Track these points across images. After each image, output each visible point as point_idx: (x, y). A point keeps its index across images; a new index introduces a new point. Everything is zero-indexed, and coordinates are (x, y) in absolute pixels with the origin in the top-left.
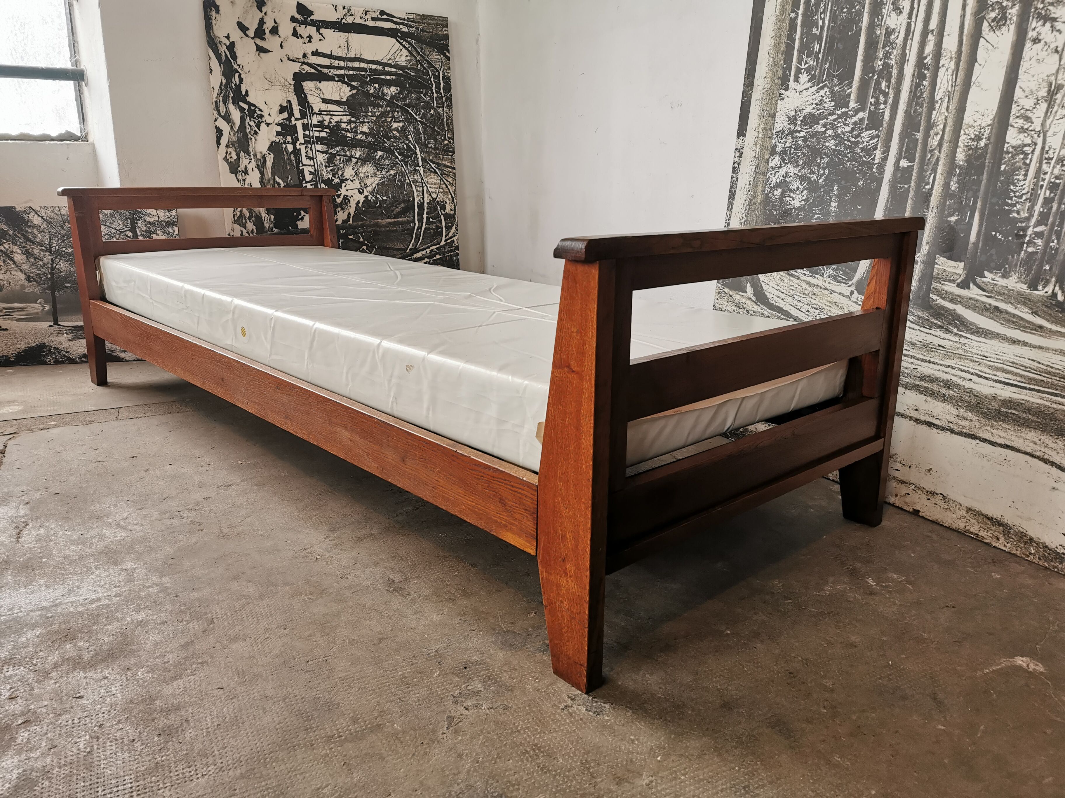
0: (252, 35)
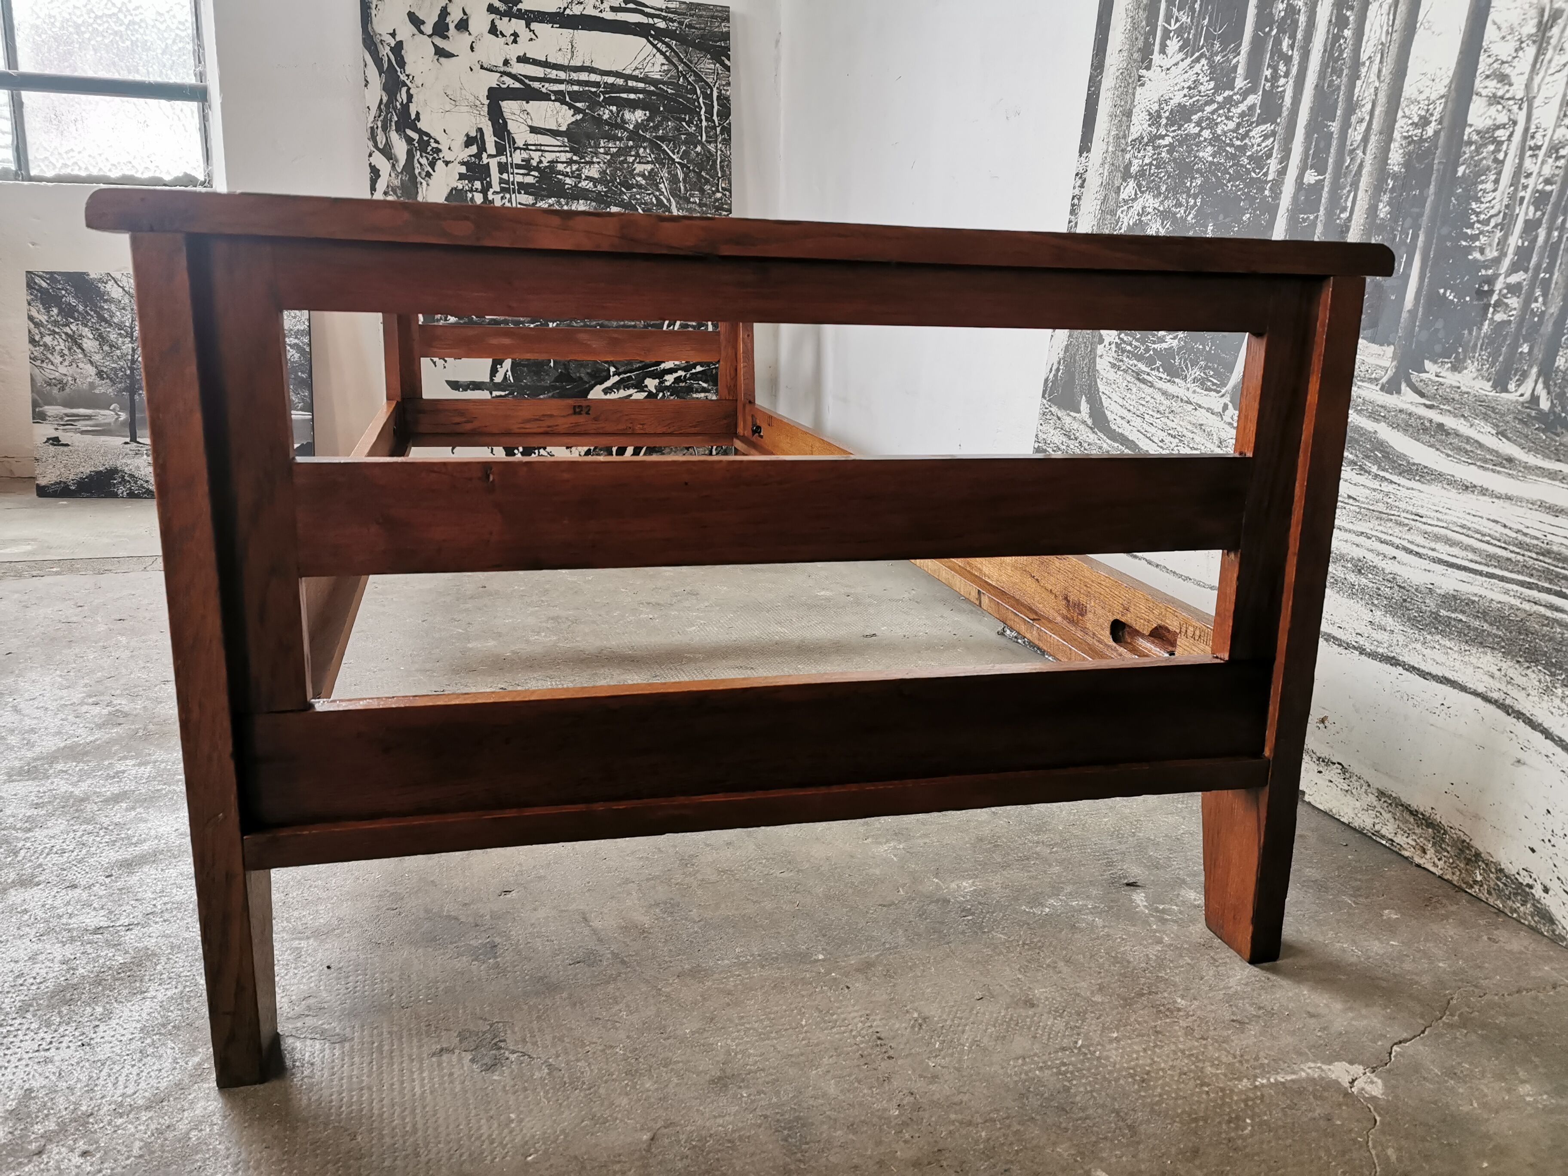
0: (430, 32)
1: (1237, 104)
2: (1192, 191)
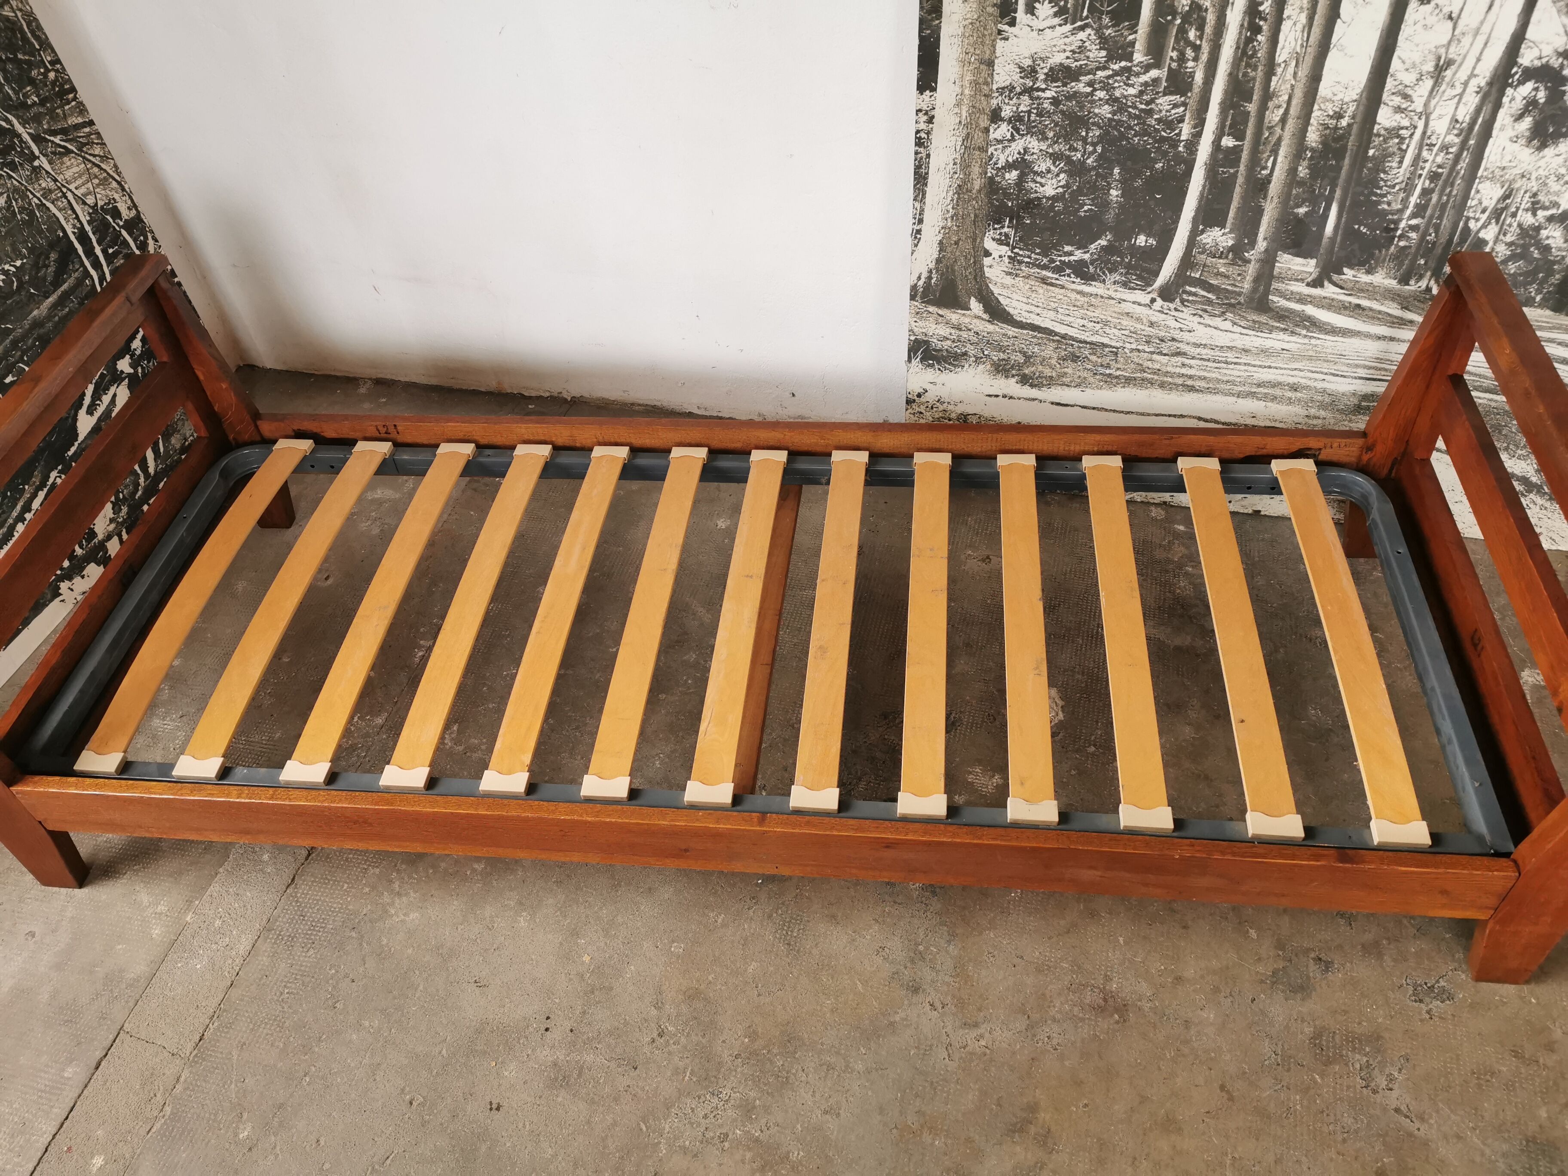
1: (1138, 75)
2: (1090, 140)
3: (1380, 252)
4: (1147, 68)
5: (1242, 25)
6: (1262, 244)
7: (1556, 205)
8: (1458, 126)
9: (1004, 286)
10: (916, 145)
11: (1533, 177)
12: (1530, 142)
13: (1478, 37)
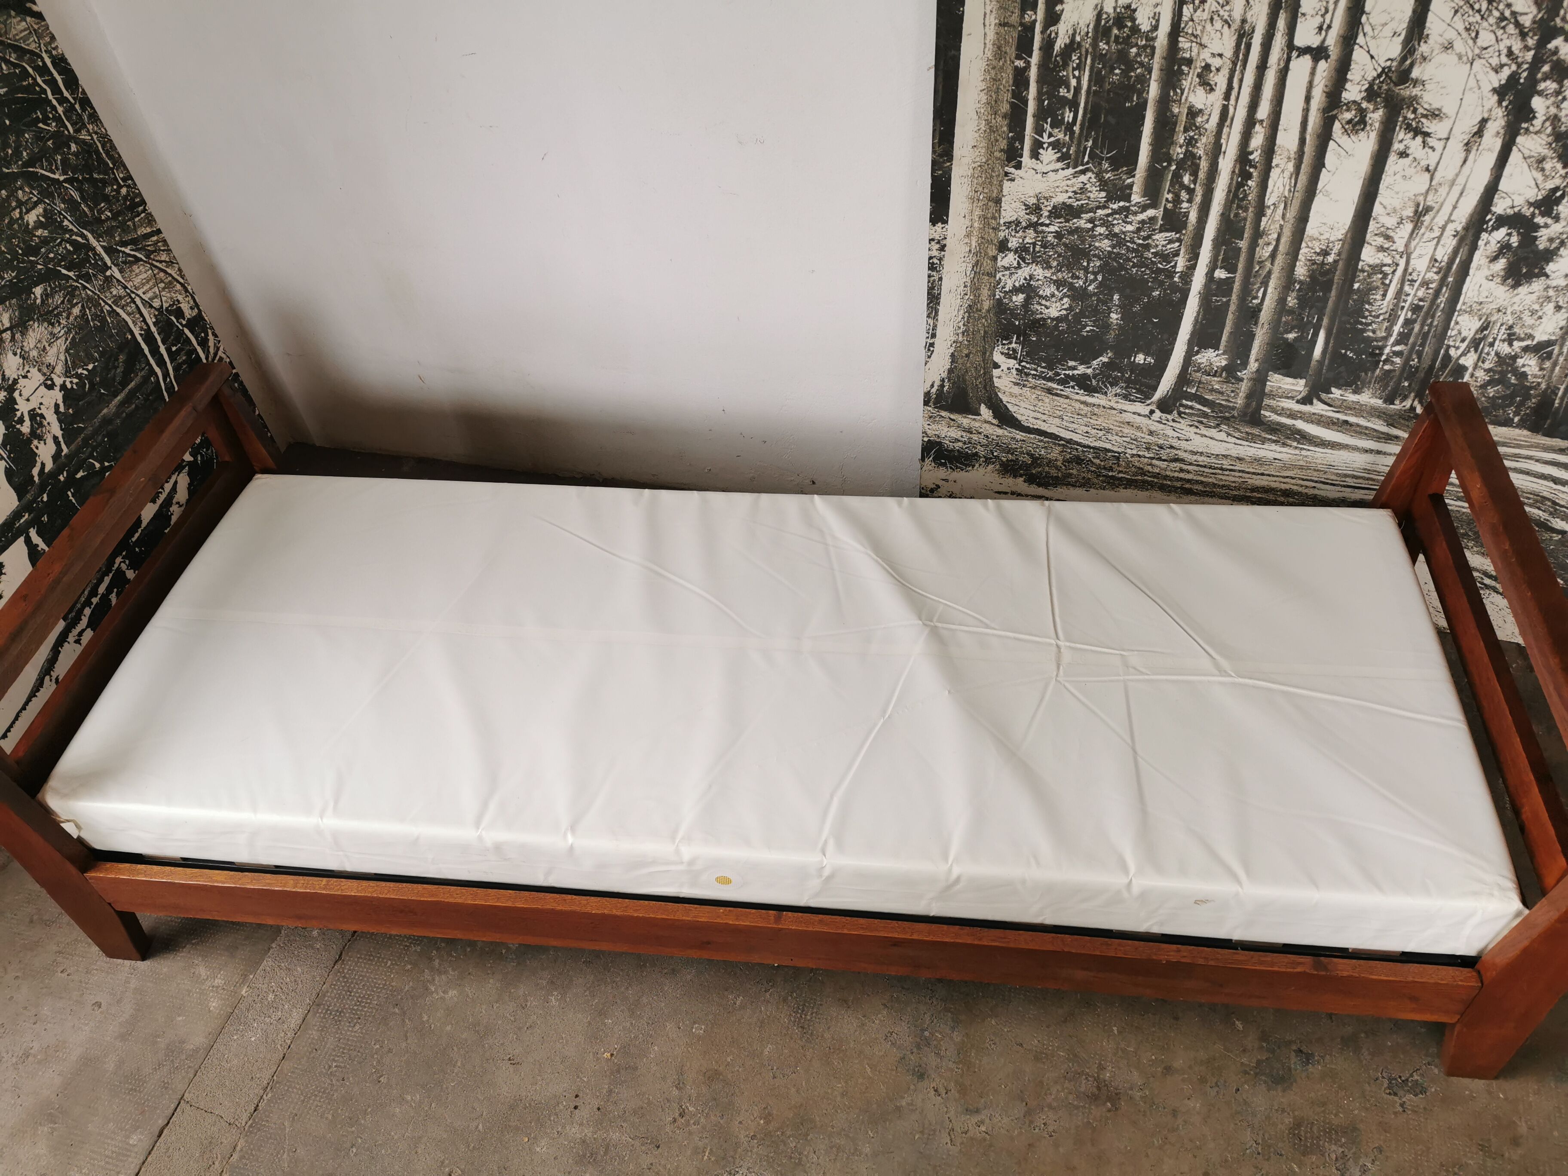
1: (1135, 213)
2: (1091, 269)
3: (1366, 374)
4: (1144, 208)
5: (1233, 172)
6: (1253, 365)
7: (1531, 337)
8: (1437, 264)
9: (1012, 395)
10: (929, 269)
11: (1509, 312)
12: (1505, 280)
13: (1454, 187)
